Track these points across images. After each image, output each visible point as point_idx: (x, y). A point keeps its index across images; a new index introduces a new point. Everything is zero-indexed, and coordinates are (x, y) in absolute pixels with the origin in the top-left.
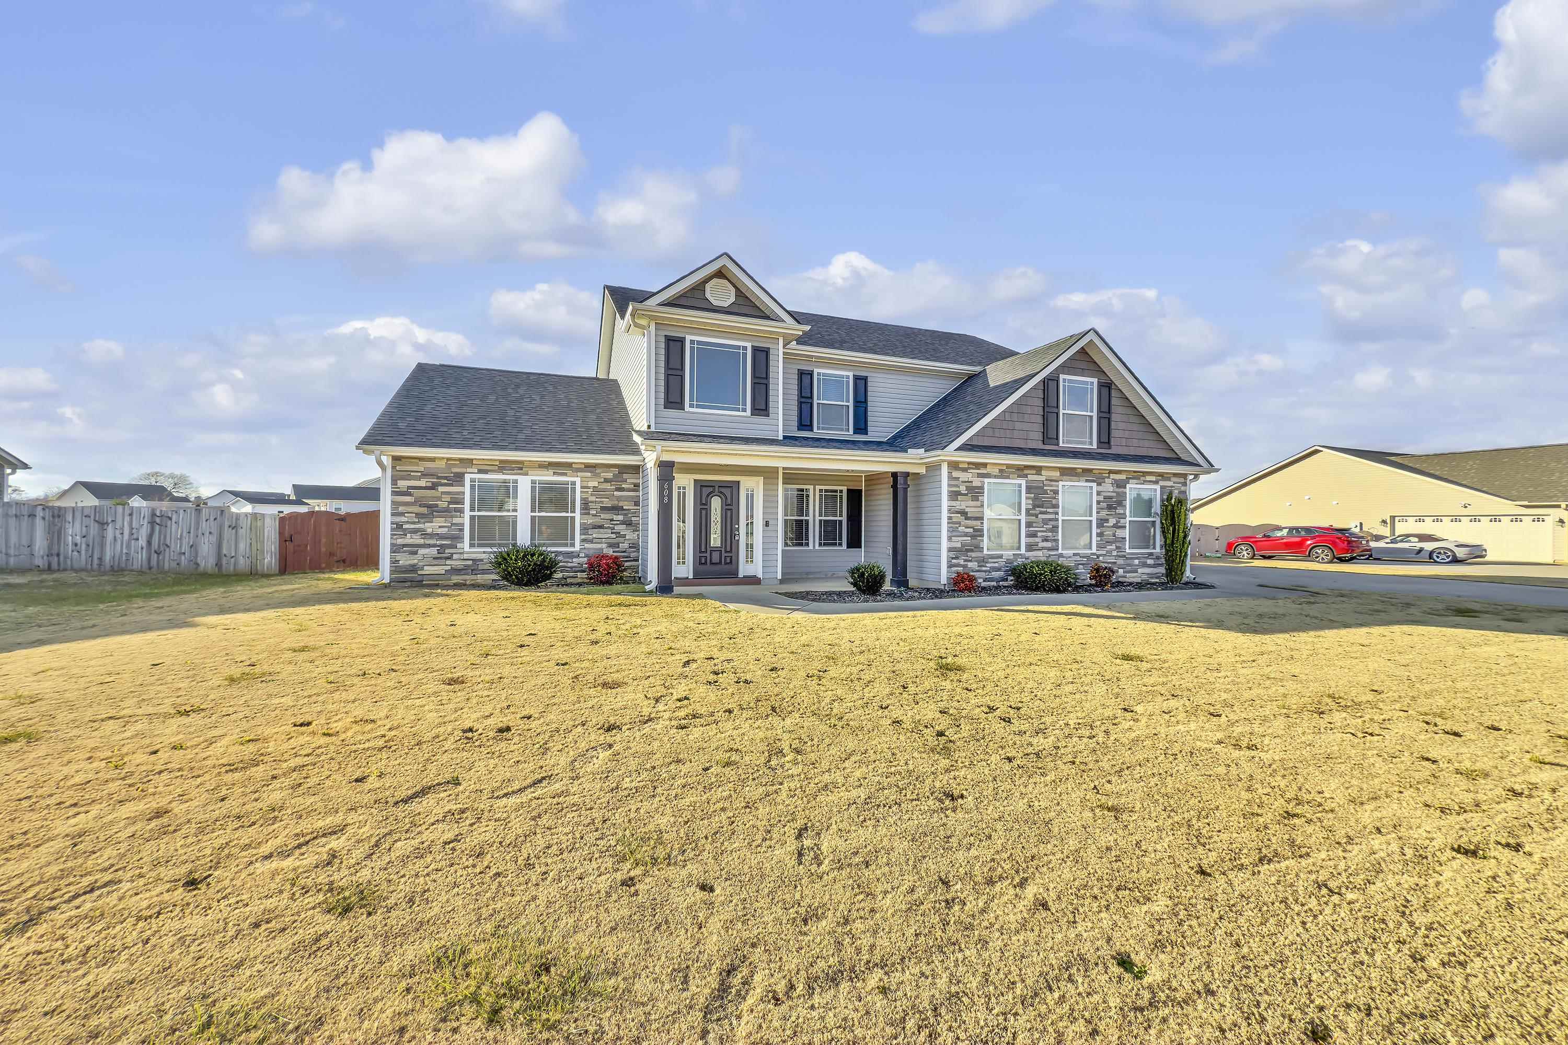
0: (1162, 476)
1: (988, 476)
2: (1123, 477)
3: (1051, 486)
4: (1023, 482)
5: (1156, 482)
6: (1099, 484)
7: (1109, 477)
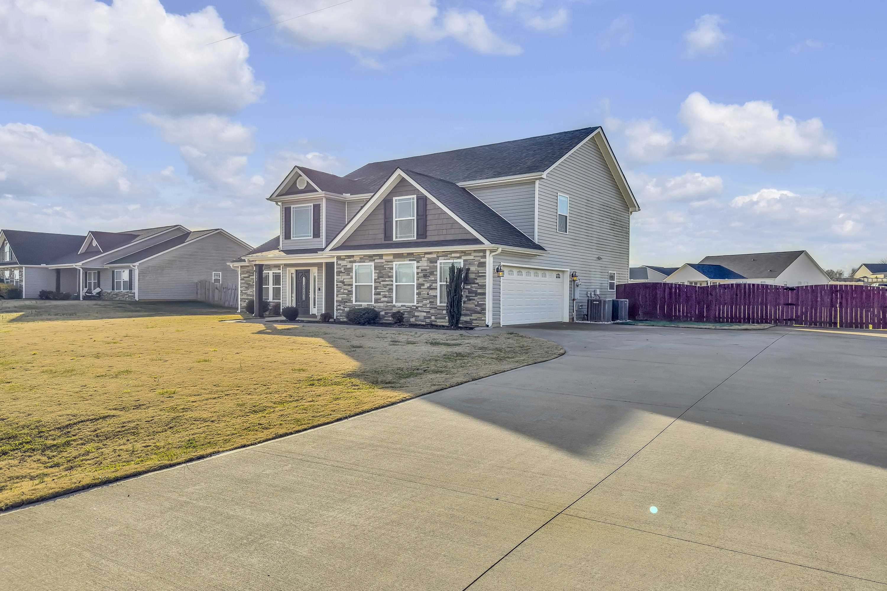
0: (464, 253)
1: (355, 262)
2: (435, 256)
3: (388, 265)
4: (372, 264)
5: (459, 258)
6: (418, 262)
7: (424, 257)
